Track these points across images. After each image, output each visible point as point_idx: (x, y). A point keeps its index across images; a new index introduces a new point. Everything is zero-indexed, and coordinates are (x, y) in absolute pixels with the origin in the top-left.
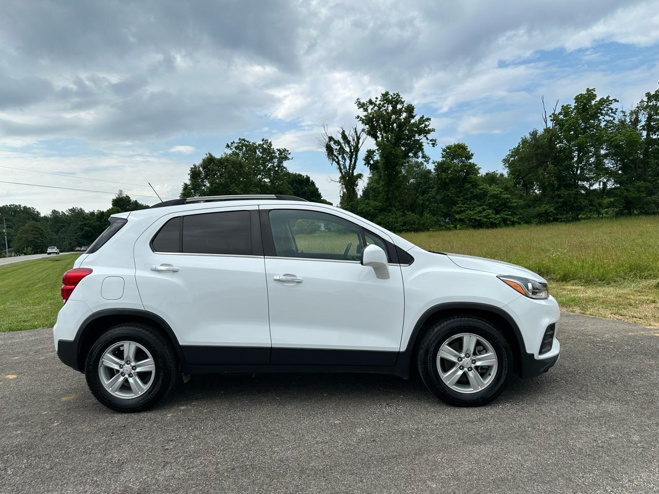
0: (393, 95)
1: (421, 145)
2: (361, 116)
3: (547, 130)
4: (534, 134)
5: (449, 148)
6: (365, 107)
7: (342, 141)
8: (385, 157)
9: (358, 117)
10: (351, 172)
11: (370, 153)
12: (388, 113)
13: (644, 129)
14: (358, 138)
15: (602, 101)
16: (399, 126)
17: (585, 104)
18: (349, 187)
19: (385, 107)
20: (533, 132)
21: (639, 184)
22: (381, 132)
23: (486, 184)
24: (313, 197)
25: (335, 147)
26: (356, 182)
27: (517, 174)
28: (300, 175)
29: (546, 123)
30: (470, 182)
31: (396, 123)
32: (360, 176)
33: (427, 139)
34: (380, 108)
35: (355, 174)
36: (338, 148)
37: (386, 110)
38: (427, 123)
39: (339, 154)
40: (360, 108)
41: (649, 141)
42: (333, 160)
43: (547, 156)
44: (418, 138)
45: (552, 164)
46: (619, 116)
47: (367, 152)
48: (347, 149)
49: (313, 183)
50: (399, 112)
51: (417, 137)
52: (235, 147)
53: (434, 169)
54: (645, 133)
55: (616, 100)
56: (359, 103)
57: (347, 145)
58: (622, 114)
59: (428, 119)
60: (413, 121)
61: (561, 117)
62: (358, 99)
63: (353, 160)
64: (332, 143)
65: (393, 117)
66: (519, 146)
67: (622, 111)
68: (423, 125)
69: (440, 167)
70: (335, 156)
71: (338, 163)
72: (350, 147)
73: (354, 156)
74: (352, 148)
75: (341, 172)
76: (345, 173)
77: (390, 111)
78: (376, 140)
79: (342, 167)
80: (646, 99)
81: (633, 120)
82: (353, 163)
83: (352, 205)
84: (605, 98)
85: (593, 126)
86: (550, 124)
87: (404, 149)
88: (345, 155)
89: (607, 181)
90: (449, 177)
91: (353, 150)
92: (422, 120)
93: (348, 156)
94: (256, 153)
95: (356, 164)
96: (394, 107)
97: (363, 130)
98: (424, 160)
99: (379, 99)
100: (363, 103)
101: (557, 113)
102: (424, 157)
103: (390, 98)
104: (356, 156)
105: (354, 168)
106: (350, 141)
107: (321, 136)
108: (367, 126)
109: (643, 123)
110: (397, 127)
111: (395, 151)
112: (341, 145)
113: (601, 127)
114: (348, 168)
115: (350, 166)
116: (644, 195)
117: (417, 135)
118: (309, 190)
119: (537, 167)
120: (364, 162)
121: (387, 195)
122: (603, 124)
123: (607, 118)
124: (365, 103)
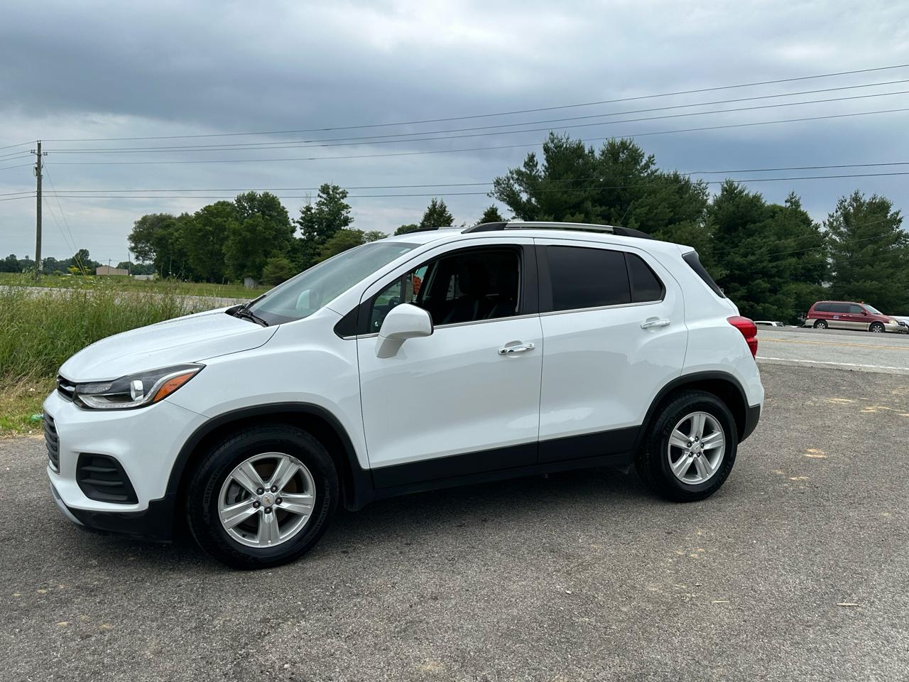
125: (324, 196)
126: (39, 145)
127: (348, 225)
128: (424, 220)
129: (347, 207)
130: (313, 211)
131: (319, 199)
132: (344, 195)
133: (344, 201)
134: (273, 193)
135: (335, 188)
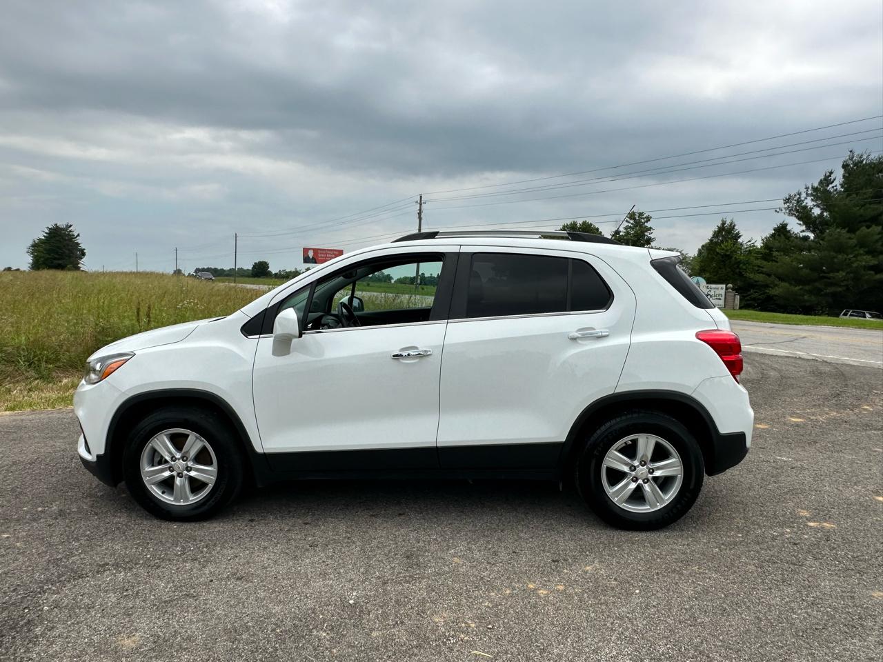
125: (632, 221)
126: (421, 197)
127: (650, 244)
128: (713, 237)
129: (650, 229)
130: (621, 234)
131: (627, 224)
132: (648, 219)
133: (648, 225)
134: (589, 221)
135: (641, 214)
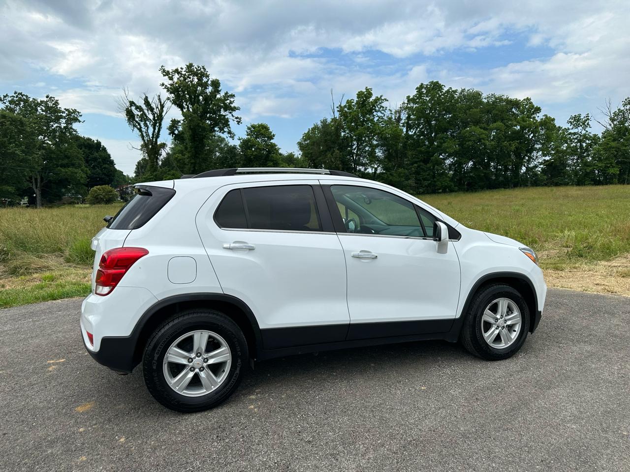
0: (197, 67)
1: (227, 121)
2: (166, 83)
3: (334, 120)
4: (324, 122)
5: (253, 127)
6: (171, 76)
7: (144, 107)
8: (191, 129)
9: (163, 85)
10: (154, 140)
11: (175, 123)
12: (193, 85)
13: (403, 126)
14: (162, 106)
15: (377, 100)
16: (205, 99)
17: (364, 101)
18: (152, 156)
19: (190, 78)
20: (324, 120)
21: (400, 170)
22: (187, 103)
23: (285, 163)
24: (106, 164)
25: (136, 112)
26: (160, 151)
27: (309, 156)
28: (89, 139)
29: (334, 113)
30: (272, 161)
31: (202, 96)
32: (163, 145)
33: (233, 116)
34: (185, 79)
35: (159, 143)
36: (139, 114)
37: (191, 82)
38: (232, 100)
39: (142, 121)
40: (164, 75)
41: (408, 137)
42: (135, 126)
43: (334, 142)
44: (224, 114)
45: (338, 150)
46: (387, 113)
47: (172, 121)
48: (151, 117)
49: (104, 149)
50: (205, 86)
51: (223, 112)
52: (9, 101)
53: (239, 146)
54: (405, 130)
55: (386, 100)
56: (164, 71)
57: (150, 112)
58: (389, 112)
59: (233, 96)
60: (218, 96)
61: (346, 109)
62: (162, 66)
63: (157, 128)
64: (133, 108)
65: (198, 89)
66: (309, 131)
67: (390, 110)
68: (228, 101)
69: (246, 144)
70: (137, 122)
71: (140, 130)
72: (153, 114)
73: (158, 124)
74: (156, 115)
75: (143, 139)
76: (147, 141)
77: (195, 83)
78: (182, 110)
79: (145, 134)
80: (406, 102)
81: (397, 118)
82: (156, 131)
83: (156, 175)
84: (379, 97)
85: (368, 120)
86: (337, 115)
87: (209, 123)
88: (147, 122)
89: (378, 167)
90: (254, 154)
91: (156, 118)
92: (227, 96)
93: (152, 123)
94: (37, 110)
95: (160, 133)
96: (200, 79)
97: (168, 99)
98: (230, 135)
99: (184, 70)
100: (168, 72)
101: (343, 105)
102: (229, 132)
103: (195, 70)
104: (160, 125)
105: (158, 136)
106: (154, 109)
107: (121, 100)
108: (173, 95)
109: (403, 121)
110: (204, 99)
111: (202, 124)
112: (143, 112)
113: (374, 121)
114: (151, 136)
115: (153, 134)
116: (403, 179)
117: (222, 110)
118: (100, 156)
119: (326, 151)
120: (168, 132)
121: (194, 167)
122: (376, 119)
123: (379, 114)
124: (171, 71)
